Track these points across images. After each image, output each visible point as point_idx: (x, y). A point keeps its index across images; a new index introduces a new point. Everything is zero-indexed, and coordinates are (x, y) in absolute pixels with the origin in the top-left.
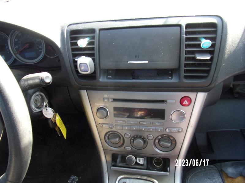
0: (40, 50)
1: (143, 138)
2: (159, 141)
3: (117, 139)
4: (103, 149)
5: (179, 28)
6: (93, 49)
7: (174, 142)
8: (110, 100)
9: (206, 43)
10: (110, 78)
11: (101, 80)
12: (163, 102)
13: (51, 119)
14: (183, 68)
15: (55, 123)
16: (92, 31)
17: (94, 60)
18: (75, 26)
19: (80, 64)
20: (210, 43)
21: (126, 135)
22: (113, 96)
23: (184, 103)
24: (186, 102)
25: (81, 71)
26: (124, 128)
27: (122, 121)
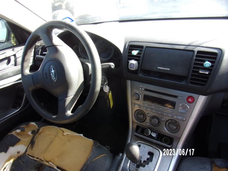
0: (110, 54)
1: (158, 119)
2: (169, 124)
3: (142, 116)
4: (132, 121)
5: (193, 52)
6: (139, 57)
7: (179, 127)
8: (143, 89)
9: (207, 64)
10: (145, 75)
11: (140, 75)
12: (176, 97)
13: (106, 93)
14: (190, 77)
15: (108, 96)
16: (141, 47)
17: (138, 63)
18: (133, 43)
19: (131, 64)
20: (210, 64)
21: (148, 114)
22: (145, 87)
23: (189, 100)
24: (190, 100)
25: (130, 68)
26: (147, 109)
27: (147, 104)
